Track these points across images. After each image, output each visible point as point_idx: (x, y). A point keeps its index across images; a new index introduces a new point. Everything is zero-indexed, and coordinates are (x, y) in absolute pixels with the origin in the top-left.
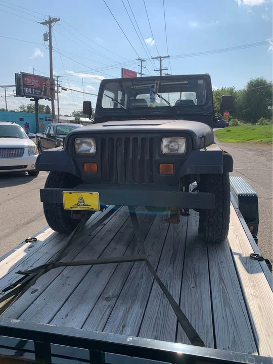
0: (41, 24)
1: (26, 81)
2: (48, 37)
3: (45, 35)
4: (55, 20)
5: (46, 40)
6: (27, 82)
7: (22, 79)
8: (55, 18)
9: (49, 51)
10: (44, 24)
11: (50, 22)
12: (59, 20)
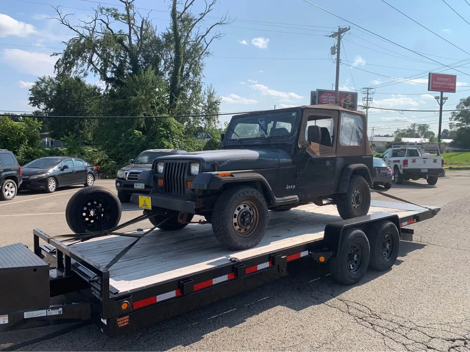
0: (330, 36)
1: (322, 98)
2: (336, 50)
3: (333, 49)
4: (345, 30)
5: (333, 53)
6: (323, 100)
7: (317, 98)
8: (344, 27)
9: (336, 64)
10: (333, 36)
11: (339, 34)
12: (349, 29)
